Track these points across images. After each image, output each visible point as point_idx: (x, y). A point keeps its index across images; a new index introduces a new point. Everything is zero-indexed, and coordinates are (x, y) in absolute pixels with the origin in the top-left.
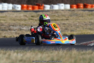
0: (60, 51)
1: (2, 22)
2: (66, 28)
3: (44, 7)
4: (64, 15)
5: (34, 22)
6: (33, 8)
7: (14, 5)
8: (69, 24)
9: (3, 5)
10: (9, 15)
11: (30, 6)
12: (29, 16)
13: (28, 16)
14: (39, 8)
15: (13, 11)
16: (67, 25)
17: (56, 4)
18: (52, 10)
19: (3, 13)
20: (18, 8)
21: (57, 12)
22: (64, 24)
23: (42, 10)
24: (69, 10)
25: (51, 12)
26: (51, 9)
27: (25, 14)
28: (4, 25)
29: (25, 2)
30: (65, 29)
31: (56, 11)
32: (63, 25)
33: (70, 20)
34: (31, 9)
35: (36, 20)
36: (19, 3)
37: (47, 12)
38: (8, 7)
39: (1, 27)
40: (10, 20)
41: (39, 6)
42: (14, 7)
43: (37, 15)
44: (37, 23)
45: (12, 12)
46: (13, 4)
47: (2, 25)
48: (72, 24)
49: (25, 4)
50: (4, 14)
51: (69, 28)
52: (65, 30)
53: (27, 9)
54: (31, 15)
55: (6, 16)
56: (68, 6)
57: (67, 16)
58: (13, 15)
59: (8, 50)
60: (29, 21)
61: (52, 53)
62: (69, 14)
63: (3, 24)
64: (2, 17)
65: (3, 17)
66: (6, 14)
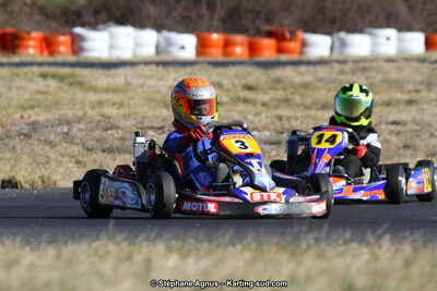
0: (380, 247)
1: (111, 111)
2: (408, 142)
3: (304, 44)
4: (396, 82)
5: (256, 114)
6: (253, 49)
7: (166, 33)
8: (418, 125)
9: (112, 36)
10: (141, 81)
11: (239, 38)
12: (234, 85)
13: (231, 87)
14: (280, 50)
15: (158, 64)
16: (412, 126)
17: (361, 31)
18: (341, 58)
19: (113, 72)
20: (183, 48)
21: (364, 69)
22: (394, 123)
23: (295, 57)
24: (421, 60)
25: (337, 67)
26: (336, 56)
27: (216, 78)
28: (117, 127)
29: (215, 23)
30: (401, 145)
31: (357, 61)
32: (392, 127)
33: (425, 106)
34: (240, 55)
35: (264, 104)
36: (186, 26)
37: (319, 68)
38: (137, 45)
39: (105, 135)
40: (143, 106)
41: (279, 37)
42: (162, 43)
43: (269, 81)
44: (269, 120)
45: (153, 67)
46: (159, 28)
47: (111, 128)
48: (434, 123)
49: (217, 31)
50: (118, 77)
51: (418, 142)
52: (402, 151)
53: (225, 54)
54: (243, 82)
55: (128, 84)
56: (415, 42)
57: (409, 87)
58: (161, 83)
59: (137, 242)
60: (232, 107)
61: (342, 254)
62: (418, 77)
63: (112, 121)
64: (107, 90)
65: (114, 91)
66: (125, 77)
